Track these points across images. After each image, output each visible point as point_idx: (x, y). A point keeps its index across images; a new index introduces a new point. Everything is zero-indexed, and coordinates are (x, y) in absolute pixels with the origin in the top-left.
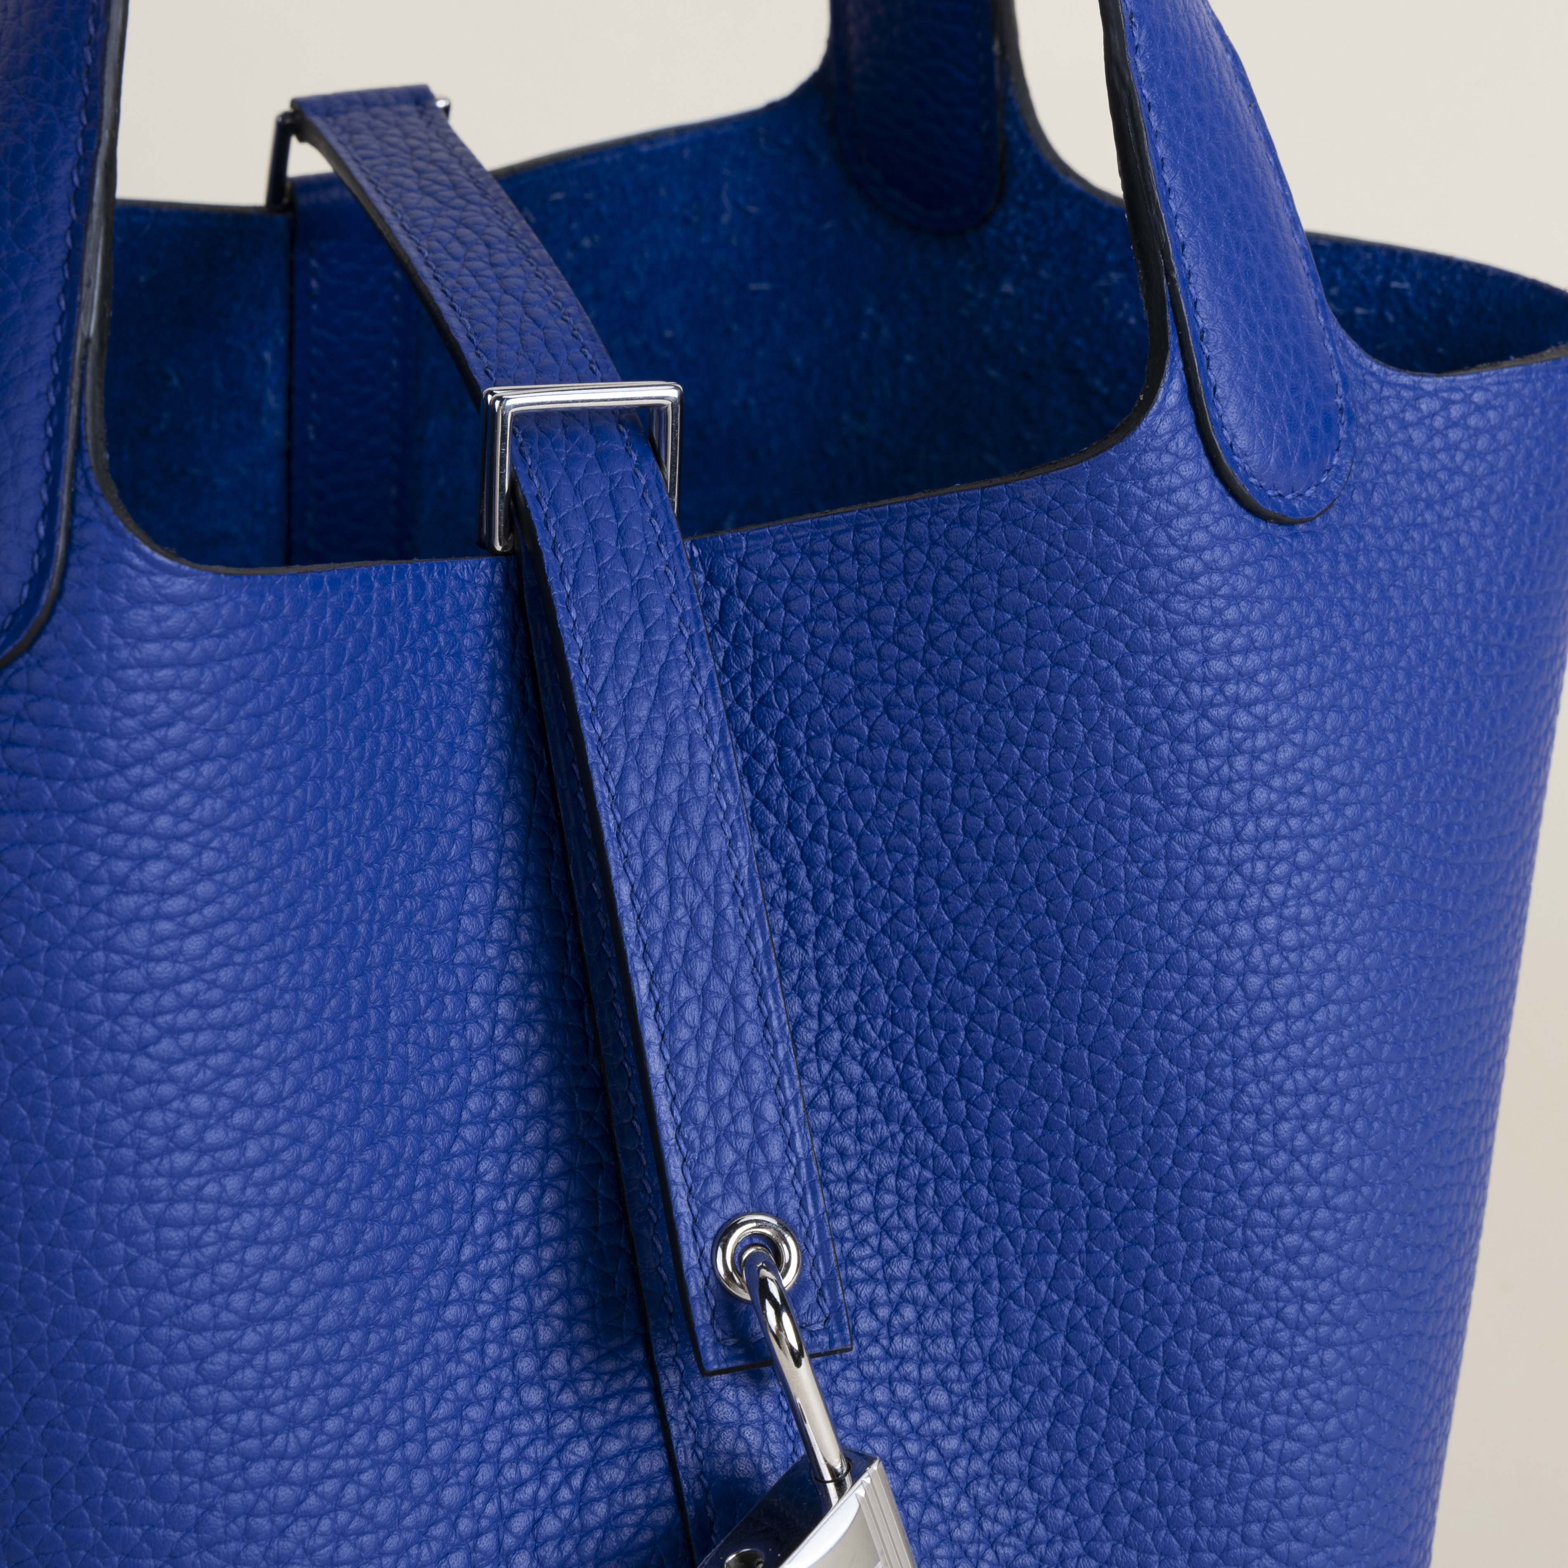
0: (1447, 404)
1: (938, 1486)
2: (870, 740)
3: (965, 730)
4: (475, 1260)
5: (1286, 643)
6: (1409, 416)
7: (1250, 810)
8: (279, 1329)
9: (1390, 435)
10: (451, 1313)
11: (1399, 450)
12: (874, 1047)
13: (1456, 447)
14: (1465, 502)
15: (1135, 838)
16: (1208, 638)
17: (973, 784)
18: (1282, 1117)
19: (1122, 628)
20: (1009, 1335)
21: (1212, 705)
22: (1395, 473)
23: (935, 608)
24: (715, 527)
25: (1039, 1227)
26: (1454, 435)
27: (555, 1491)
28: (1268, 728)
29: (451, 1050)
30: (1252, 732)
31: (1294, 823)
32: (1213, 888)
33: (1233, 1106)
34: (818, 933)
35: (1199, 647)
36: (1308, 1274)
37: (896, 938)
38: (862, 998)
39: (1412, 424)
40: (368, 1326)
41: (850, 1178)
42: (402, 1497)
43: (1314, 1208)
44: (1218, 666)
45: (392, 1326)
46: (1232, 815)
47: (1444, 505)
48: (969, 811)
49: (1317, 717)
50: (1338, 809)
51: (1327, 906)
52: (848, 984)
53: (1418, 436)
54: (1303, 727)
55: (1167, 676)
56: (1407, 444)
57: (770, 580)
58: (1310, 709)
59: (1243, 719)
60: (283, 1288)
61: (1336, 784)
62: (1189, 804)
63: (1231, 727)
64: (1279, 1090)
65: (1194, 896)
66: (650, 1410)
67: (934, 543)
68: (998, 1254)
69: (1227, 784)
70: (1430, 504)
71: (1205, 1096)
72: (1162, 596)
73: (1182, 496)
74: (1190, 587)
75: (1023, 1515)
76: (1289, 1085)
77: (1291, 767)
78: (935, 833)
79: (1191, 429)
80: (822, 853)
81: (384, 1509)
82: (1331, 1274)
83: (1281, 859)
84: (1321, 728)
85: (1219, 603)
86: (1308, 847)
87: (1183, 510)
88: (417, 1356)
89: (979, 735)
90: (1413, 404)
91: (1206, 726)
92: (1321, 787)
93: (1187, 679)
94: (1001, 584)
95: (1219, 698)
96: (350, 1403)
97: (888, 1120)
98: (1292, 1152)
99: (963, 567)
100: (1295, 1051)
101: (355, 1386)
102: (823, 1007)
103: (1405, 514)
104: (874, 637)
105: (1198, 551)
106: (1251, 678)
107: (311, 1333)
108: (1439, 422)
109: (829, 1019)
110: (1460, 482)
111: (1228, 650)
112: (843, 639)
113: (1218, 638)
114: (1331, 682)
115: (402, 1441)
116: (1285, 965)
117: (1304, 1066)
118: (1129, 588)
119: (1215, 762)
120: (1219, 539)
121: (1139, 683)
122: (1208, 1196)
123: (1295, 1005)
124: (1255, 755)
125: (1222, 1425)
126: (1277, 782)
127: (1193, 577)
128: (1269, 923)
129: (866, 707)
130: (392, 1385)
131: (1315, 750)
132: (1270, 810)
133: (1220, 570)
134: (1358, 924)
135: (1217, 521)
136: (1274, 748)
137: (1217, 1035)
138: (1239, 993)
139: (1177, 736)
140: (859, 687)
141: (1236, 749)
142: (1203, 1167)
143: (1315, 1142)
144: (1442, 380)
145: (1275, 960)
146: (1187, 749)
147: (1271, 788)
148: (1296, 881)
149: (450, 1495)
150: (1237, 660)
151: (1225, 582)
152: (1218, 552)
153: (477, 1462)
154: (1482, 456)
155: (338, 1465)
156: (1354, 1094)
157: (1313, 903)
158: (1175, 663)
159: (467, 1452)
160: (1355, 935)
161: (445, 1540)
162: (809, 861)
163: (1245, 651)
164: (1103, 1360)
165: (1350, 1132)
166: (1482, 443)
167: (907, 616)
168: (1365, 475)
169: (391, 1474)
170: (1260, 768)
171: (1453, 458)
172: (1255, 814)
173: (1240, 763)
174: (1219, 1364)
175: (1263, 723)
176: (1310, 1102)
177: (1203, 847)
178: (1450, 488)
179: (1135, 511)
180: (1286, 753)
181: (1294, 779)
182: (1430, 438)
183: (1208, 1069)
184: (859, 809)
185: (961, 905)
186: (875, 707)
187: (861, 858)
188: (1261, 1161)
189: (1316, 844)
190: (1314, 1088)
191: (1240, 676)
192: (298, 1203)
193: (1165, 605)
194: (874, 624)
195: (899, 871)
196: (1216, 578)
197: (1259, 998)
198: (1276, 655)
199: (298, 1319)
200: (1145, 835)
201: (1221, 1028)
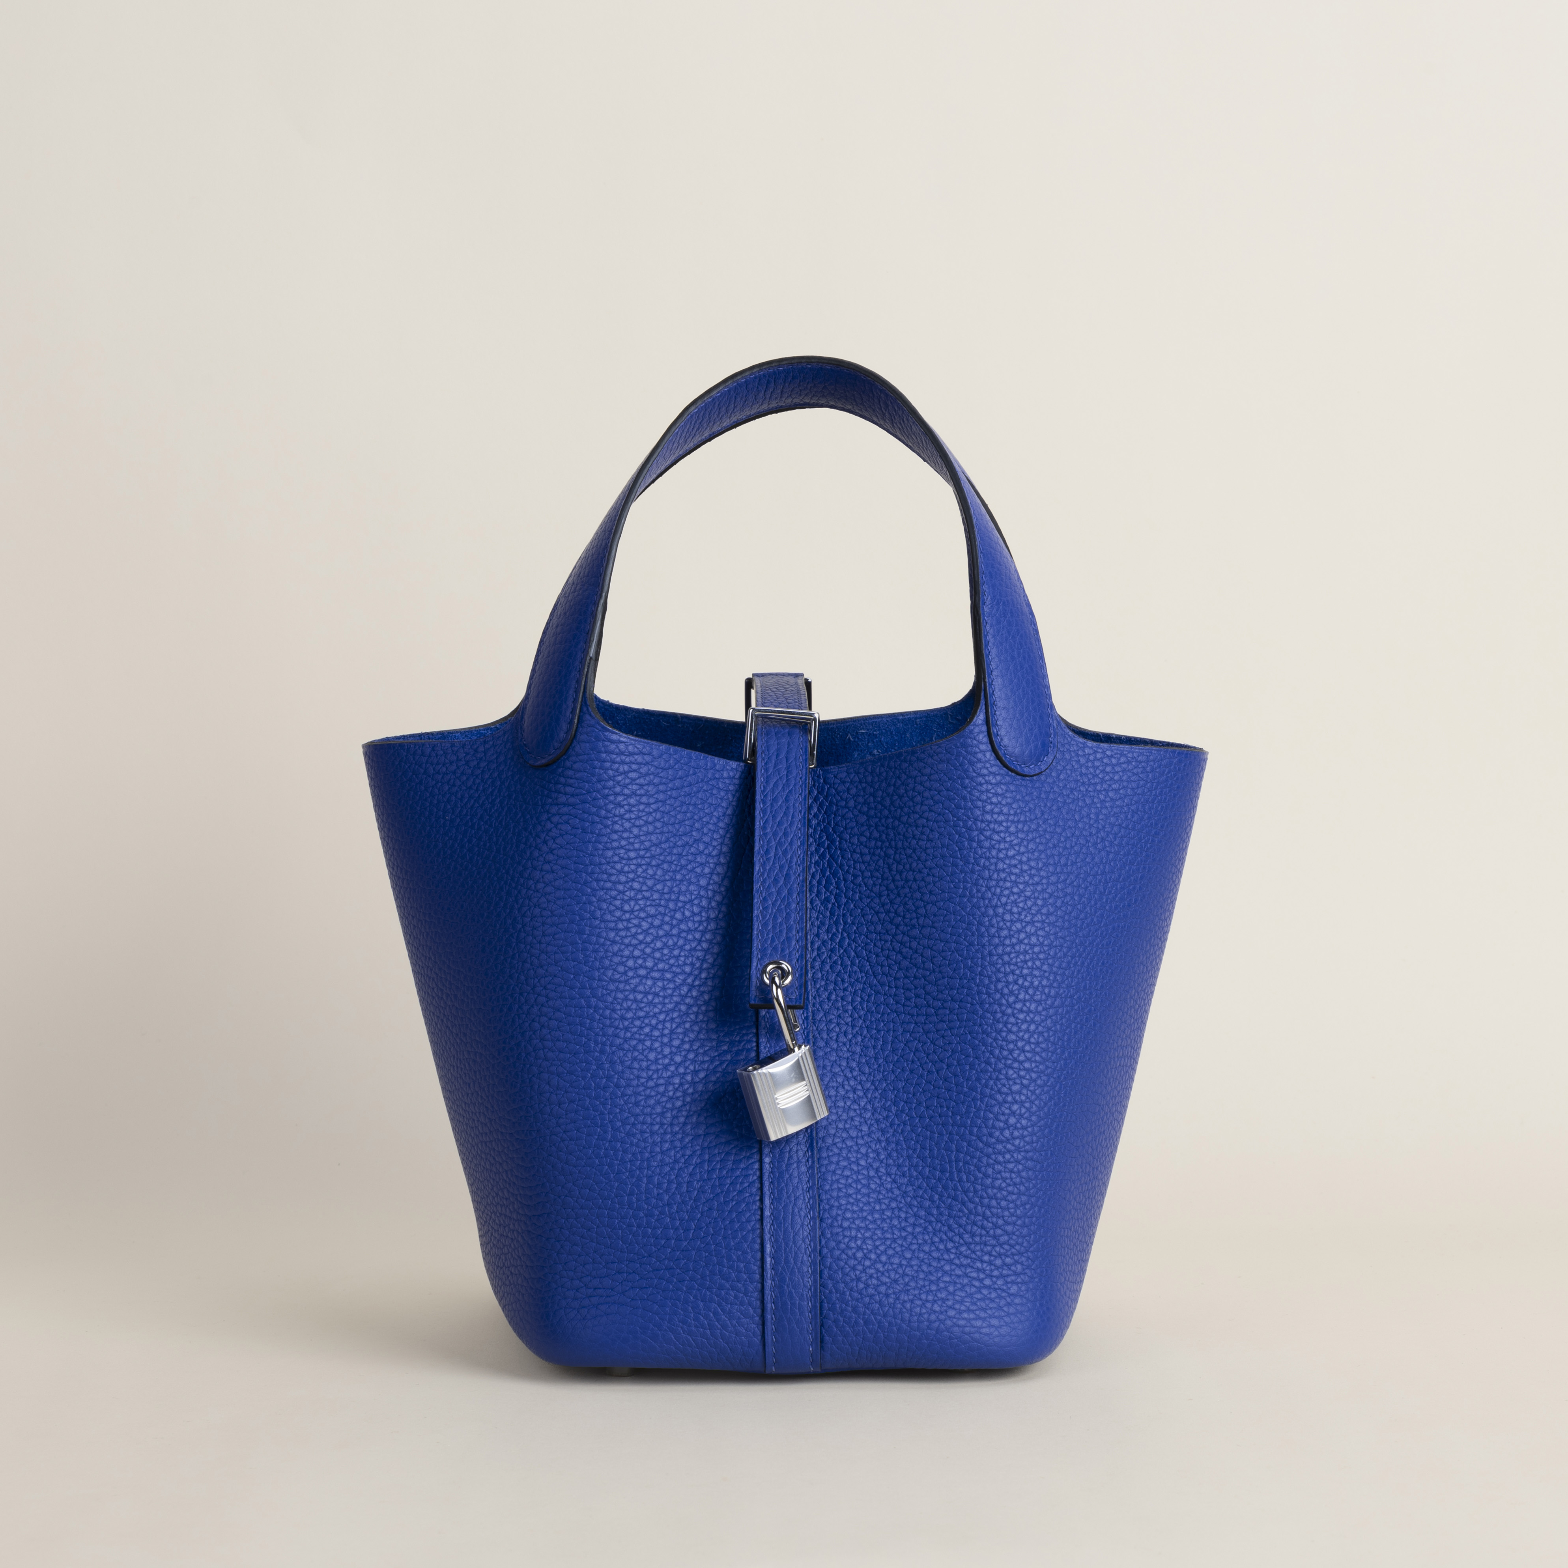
0: (1095, 752)
1: (859, 1098)
2: (870, 838)
3: (899, 834)
4: (699, 986)
5: (1015, 814)
6: (1080, 753)
7: (996, 869)
8: (621, 986)
9: (1071, 757)
10: (688, 1001)
11: (1074, 763)
12: (859, 946)
13: (1097, 767)
14: (1098, 787)
15: (953, 874)
16: (985, 806)
17: (900, 853)
18: (999, 980)
19: (954, 799)
20: (894, 1051)
21: (984, 830)
22: (1071, 770)
23: (894, 791)
24: (828, 764)
25: (909, 1014)
26: (1097, 763)
27: (716, 1067)
28: (1005, 842)
29: (702, 916)
30: (999, 842)
31: (1013, 878)
32: (980, 895)
33: (981, 974)
34: (845, 905)
35: (981, 809)
36: (1004, 1040)
37: (871, 908)
38: (857, 928)
39: (1081, 756)
40: (656, 995)
41: (845, 990)
42: (659, 1053)
43: (1009, 1016)
44: (988, 817)
45: (665, 997)
46: (989, 870)
47: (1089, 786)
48: (899, 863)
49: (1025, 843)
50: (1031, 876)
51: (1023, 909)
52: (853, 923)
53: (1082, 760)
54: (1019, 845)
55: (969, 818)
56: (1078, 761)
57: (843, 782)
58: (1023, 839)
59: (996, 837)
60: (625, 973)
61: (1031, 868)
62: (973, 864)
63: (991, 839)
64: (999, 971)
65: (972, 896)
66: (755, 1048)
67: (896, 768)
68: (894, 1022)
69: (988, 859)
70: (1083, 784)
71: (970, 968)
72: (969, 789)
73: (980, 756)
74: (979, 788)
75: (891, 1114)
76: (1002, 969)
77: (1013, 857)
78: (887, 871)
79: (986, 733)
80: (850, 878)
81: (652, 1056)
82: (1014, 1042)
83: (1006, 888)
84: (1026, 847)
85: (990, 795)
86: (1017, 887)
87: (979, 761)
88: (673, 1010)
89: (904, 836)
90: (1083, 749)
91: (982, 838)
92: (1025, 867)
93: (976, 820)
94: (915, 782)
95: (987, 828)
96: (645, 1017)
97: (861, 972)
98: (1001, 994)
99: (904, 777)
100: (1006, 958)
101: (648, 1013)
102: (843, 930)
103: (1072, 785)
104: (874, 802)
105: (984, 776)
106: (1000, 823)
107: (634, 991)
108: (1091, 758)
109: (845, 935)
110: (1097, 780)
111: (992, 812)
112: (865, 803)
113: (988, 808)
114: (1032, 832)
115: (663, 1035)
116: (1005, 926)
117: (1009, 964)
118: (957, 786)
119: (984, 850)
120: (991, 773)
121: (959, 819)
122: (969, 1005)
123: (1007, 942)
124: (1000, 850)
125: (966, 1090)
126: (1007, 862)
127: (981, 784)
128: (1001, 910)
129: (869, 826)
130: (662, 1017)
131: (1023, 853)
132: (1004, 870)
133: (991, 784)
134: (1036, 919)
135: (992, 767)
136: (1007, 849)
137: (977, 947)
138: (986, 934)
139: (971, 840)
140: (868, 820)
141: (993, 847)
142: (968, 995)
143: (1011, 992)
144: (1095, 744)
145: (1001, 924)
146: (975, 845)
147: (1005, 863)
148: (1012, 898)
149: (678, 1059)
150: (995, 816)
151: (993, 788)
152: (991, 778)
153: (689, 1051)
154: (1108, 773)
155: (637, 1036)
156: (1029, 979)
157: (1018, 907)
158: (972, 814)
159: (687, 1046)
160: (1034, 922)
161: (673, 1072)
162: (845, 880)
163: (999, 814)
164: (926, 1063)
165: (1027, 992)
166: (1108, 769)
167: (885, 794)
168: (1059, 767)
169: (657, 1045)
170: (1001, 855)
171: (1095, 771)
172: (998, 871)
173: (994, 853)
174: (967, 1067)
175: (1004, 840)
176: (1011, 978)
177: (977, 880)
178: (1093, 781)
179: (961, 758)
180: (1011, 853)
181: (1014, 862)
182: (1087, 762)
183: (972, 959)
184: (864, 862)
185: (892, 896)
186: (872, 826)
187: (863, 879)
188: (989, 995)
189: (1021, 887)
190: (1013, 972)
191: (996, 822)
192: (635, 946)
193: (970, 793)
194: (875, 797)
195: (874, 885)
196: (990, 787)
197: (994, 936)
198: (1011, 818)
199: (629, 984)
200: (956, 873)
201: (978, 945)
